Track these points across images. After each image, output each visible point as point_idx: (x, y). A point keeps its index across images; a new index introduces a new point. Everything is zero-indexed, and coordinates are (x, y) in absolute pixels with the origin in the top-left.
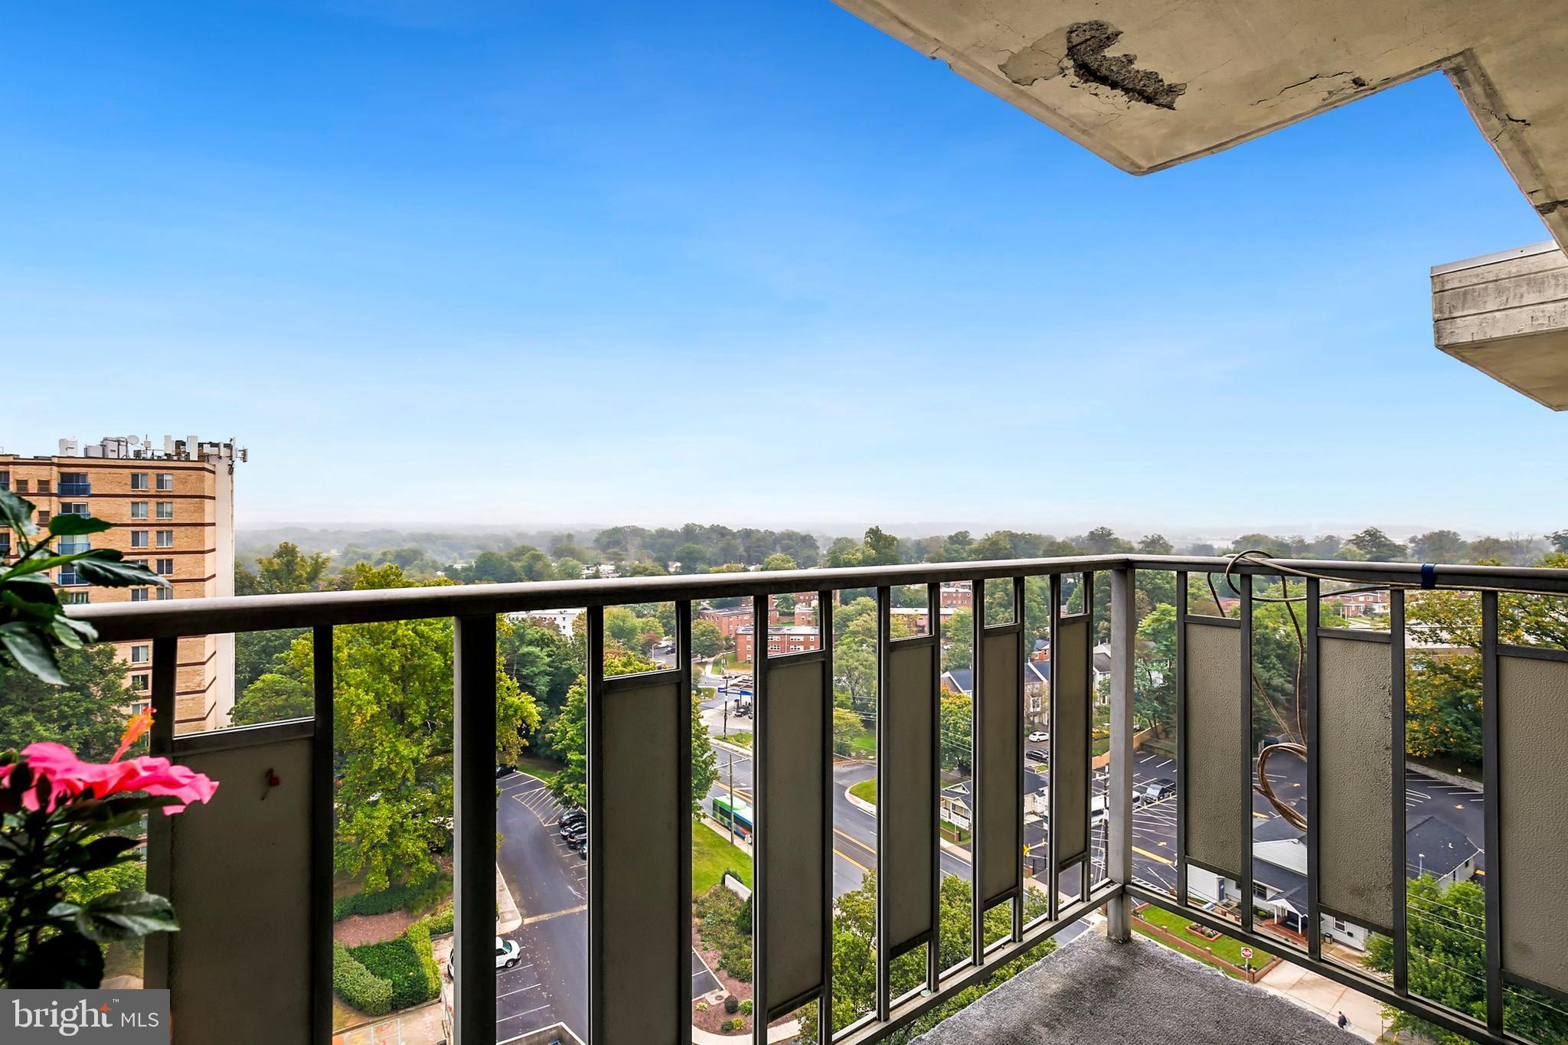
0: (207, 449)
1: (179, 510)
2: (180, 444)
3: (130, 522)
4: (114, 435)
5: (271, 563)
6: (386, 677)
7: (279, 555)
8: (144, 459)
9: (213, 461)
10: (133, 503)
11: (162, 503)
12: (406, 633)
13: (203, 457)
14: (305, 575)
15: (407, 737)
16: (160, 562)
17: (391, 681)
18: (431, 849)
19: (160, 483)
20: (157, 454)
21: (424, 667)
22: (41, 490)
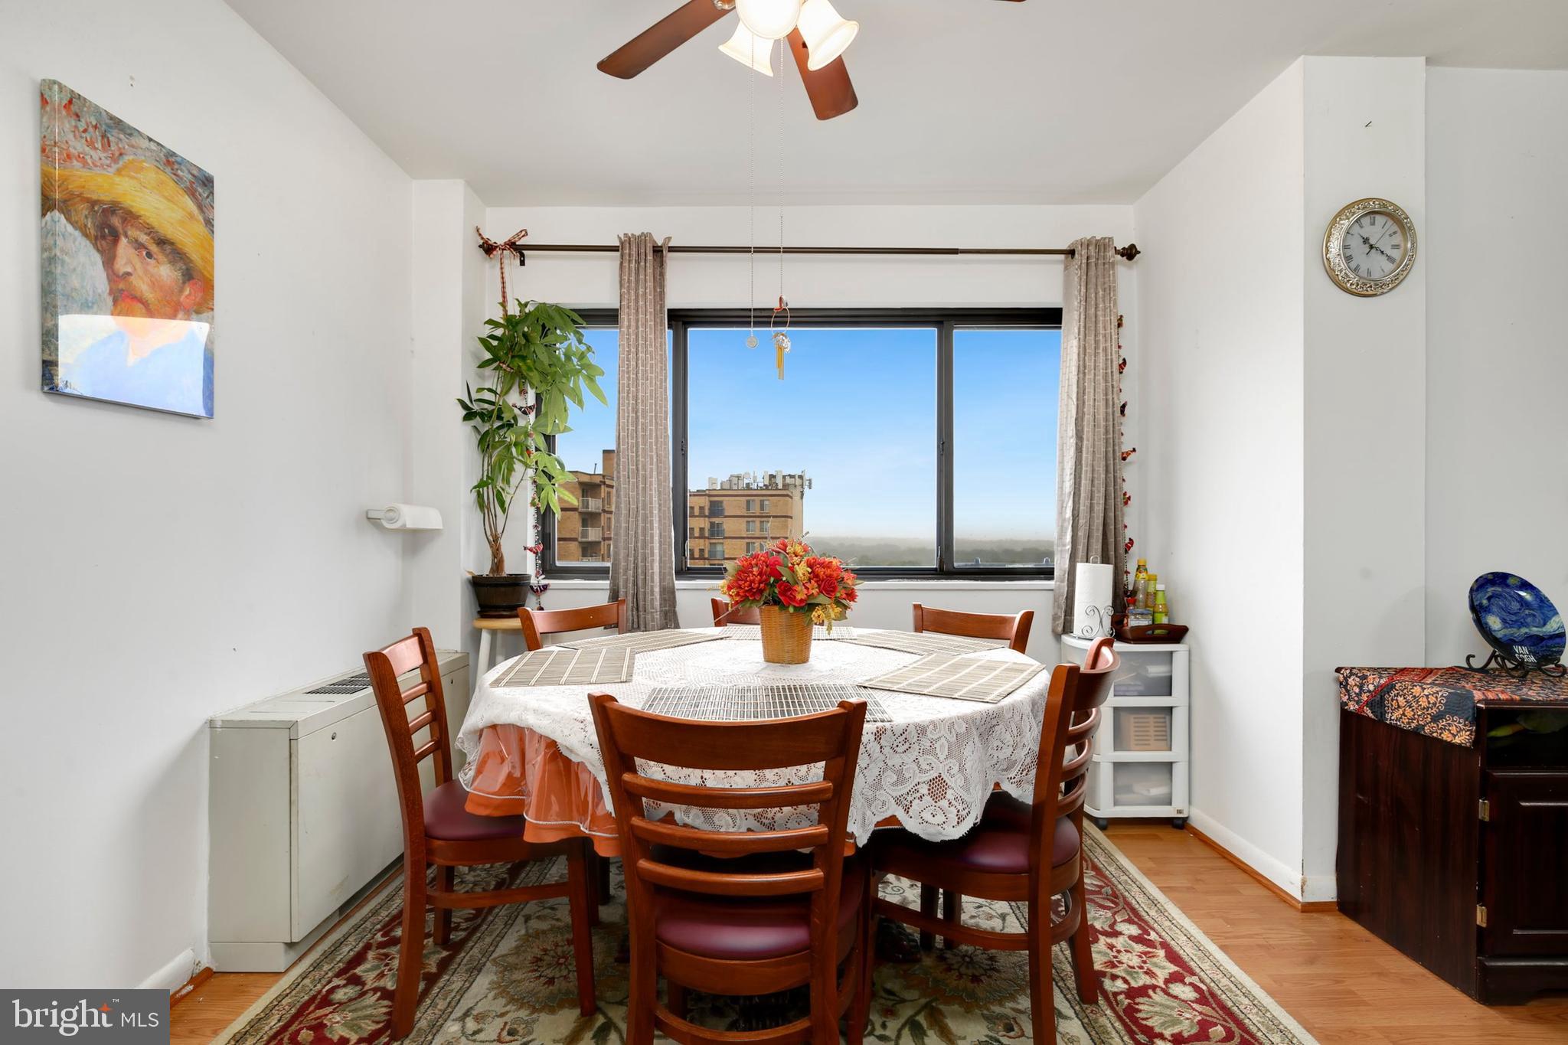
0: (788, 480)
1: (773, 527)
2: (772, 477)
3: (745, 536)
4: (736, 473)
8: (751, 489)
9: (791, 489)
10: (747, 522)
11: (763, 522)
13: (786, 486)
19: (762, 507)
20: (759, 485)
22: (700, 513)
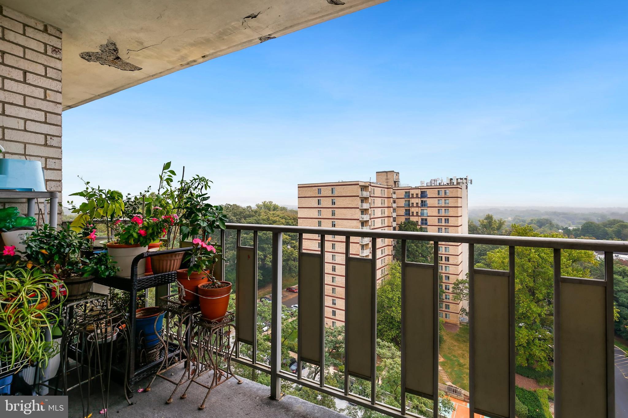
0: (459, 181)
1: (451, 202)
2: (451, 179)
3: (437, 206)
4: (433, 179)
5: (483, 222)
6: (525, 274)
7: (486, 219)
8: (441, 185)
9: (461, 184)
10: (438, 200)
11: (446, 200)
12: (534, 256)
13: (458, 183)
14: (496, 227)
15: (536, 303)
16: (445, 219)
17: (527, 276)
18: (549, 358)
19: (445, 193)
20: (445, 183)
21: (545, 273)
22: (416, 196)
